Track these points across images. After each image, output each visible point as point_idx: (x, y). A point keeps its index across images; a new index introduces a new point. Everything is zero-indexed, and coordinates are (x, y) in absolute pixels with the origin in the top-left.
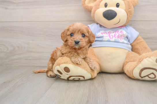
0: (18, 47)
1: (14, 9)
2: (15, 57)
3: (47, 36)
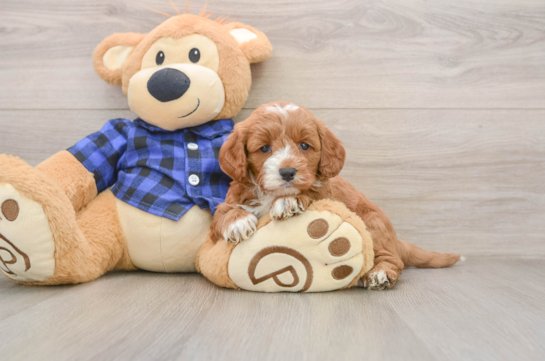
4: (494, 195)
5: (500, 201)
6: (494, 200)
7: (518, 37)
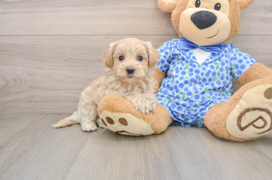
0: (15, 80)
1: (5, 13)
2: (9, 98)
3: (65, 61)
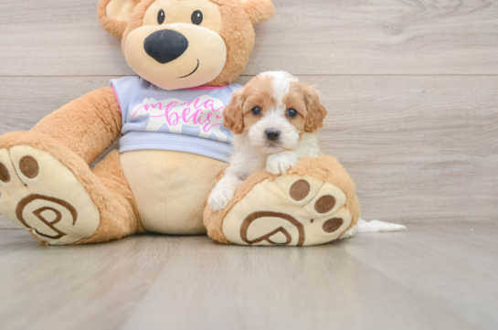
4: (439, 159)
5: (444, 164)
6: (439, 163)
7: (459, 6)
